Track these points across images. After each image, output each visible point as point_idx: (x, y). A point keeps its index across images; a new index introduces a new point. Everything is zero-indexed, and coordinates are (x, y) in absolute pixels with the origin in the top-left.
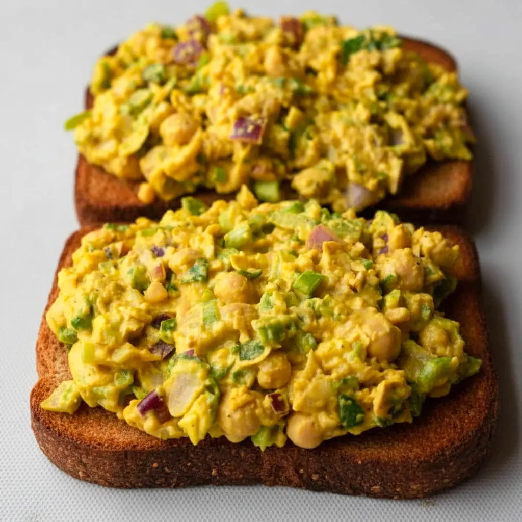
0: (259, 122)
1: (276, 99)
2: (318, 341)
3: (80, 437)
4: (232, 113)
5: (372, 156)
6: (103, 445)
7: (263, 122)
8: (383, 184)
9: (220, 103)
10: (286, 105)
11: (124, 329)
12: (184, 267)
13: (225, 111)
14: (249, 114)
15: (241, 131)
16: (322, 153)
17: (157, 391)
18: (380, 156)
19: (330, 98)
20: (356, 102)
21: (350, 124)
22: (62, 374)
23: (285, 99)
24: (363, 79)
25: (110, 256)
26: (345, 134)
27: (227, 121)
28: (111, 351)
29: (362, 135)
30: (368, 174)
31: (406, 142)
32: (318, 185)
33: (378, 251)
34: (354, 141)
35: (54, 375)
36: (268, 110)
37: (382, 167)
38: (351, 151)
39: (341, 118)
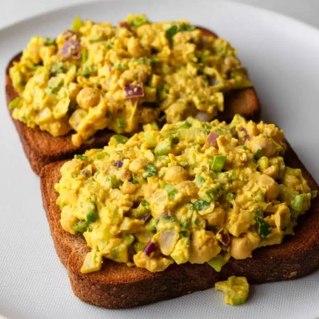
0: (139, 85)
1: (144, 71)
2: (235, 194)
3: (111, 280)
4: (121, 82)
5: (205, 93)
6: (127, 281)
7: (141, 85)
8: (216, 108)
9: (110, 78)
10: (149, 73)
11: (121, 212)
12: (143, 170)
13: (116, 81)
14: (131, 82)
15: (130, 92)
16: (177, 97)
17: (153, 241)
18: (209, 92)
19: (170, 65)
20: (185, 65)
21: (187, 78)
22: (81, 248)
23: (148, 70)
24: (186, 49)
25: (87, 175)
26: (186, 84)
27: (119, 88)
28: (119, 225)
29: (196, 83)
30: (207, 103)
31: (220, 82)
32: (181, 114)
33: (244, 139)
34: (193, 87)
35: (76, 251)
36: (141, 78)
37: (212, 98)
38: (193, 92)
39: (181, 75)
